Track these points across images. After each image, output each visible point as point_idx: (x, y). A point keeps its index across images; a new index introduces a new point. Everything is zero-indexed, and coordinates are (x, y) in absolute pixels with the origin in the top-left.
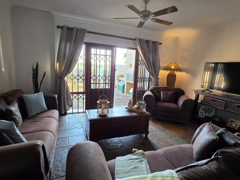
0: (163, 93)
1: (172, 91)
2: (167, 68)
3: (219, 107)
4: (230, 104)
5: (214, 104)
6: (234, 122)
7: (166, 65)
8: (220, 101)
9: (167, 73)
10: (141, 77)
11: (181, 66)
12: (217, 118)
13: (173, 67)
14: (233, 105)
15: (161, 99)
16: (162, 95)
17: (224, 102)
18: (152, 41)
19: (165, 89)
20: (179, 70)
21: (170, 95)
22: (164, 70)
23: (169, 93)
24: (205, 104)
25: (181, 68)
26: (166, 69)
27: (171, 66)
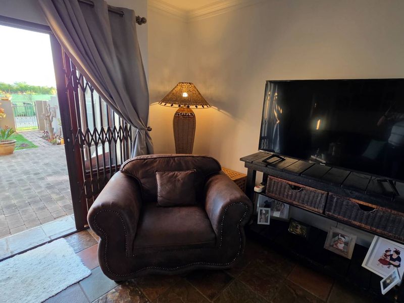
0: (161, 177)
1: (188, 169)
2: (170, 96)
3: (311, 206)
4: (337, 199)
5: (297, 198)
6: (340, 237)
7: (166, 88)
8: (311, 191)
9: (171, 110)
10: (99, 130)
11: (204, 91)
12: (299, 227)
13: (185, 95)
14: (348, 203)
15: (159, 198)
16: (162, 185)
17: (322, 194)
18: (109, 7)
19: (168, 162)
20: (202, 101)
21: (182, 181)
22: (163, 104)
23: (181, 175)
24: (273, 195)
25: (204, 97)
26: (169, 99)
27: (181, 92)
